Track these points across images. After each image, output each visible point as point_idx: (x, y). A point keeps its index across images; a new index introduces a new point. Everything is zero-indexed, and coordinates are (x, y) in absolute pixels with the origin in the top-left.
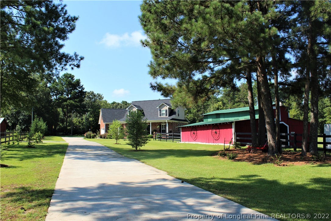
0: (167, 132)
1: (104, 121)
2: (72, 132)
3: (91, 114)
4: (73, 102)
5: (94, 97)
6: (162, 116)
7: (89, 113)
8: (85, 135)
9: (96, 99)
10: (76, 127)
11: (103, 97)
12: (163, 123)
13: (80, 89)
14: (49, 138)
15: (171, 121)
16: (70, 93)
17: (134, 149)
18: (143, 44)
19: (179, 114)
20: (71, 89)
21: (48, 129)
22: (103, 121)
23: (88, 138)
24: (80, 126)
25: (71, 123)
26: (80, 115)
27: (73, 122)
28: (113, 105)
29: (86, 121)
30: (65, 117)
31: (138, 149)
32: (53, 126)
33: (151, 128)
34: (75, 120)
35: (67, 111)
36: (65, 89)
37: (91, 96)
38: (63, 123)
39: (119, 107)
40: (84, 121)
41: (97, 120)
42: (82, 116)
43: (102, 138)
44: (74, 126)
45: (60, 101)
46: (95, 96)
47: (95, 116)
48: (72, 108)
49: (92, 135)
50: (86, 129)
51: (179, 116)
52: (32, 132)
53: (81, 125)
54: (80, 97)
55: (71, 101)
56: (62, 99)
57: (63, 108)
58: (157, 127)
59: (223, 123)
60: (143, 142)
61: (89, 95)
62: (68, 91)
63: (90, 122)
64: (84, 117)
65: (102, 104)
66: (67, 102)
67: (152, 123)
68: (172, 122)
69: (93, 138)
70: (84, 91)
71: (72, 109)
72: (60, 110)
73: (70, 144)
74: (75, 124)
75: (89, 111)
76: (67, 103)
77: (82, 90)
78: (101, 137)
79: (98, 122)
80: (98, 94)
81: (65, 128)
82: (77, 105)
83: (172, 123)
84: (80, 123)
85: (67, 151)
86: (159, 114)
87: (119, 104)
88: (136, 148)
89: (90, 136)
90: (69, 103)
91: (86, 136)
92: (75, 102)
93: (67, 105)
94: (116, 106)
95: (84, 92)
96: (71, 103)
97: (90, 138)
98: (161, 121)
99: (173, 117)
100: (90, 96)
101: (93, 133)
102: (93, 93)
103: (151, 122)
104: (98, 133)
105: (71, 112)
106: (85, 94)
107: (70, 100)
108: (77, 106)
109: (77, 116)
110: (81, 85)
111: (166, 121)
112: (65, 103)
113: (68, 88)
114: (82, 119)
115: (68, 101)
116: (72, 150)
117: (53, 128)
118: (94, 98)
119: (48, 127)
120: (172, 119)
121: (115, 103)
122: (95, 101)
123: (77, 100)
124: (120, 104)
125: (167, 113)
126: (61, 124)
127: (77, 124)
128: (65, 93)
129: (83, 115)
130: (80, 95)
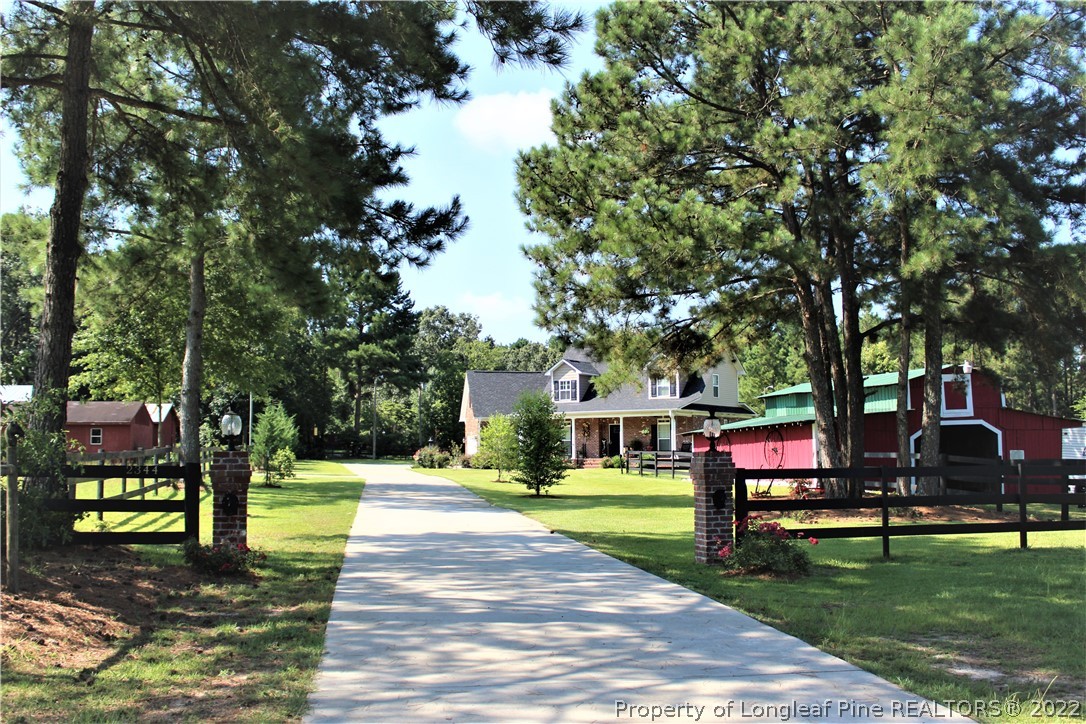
0: (674, 447)
1: (477, 412)
2: (374, 449)
3: (437, 386)
4: (379, 351)
5: (449, 326)
6: (658, 397)
7: (430, 384)
8: (416, 457)
9: (456, 331)
10: (389, 430)
11: (481, 326)
12: (663, 419)
13: (400, 307)
14: (306, 467)
15: (689, 413)
16: (369, 320)
17: (533, 491)
18: (526, 253)
19: (716, 389)
20: (371, 304)
21: (300, 438)
22: (472, 411)
23: (425, 467)
24: (401, 428)
25: (372, 418)
26: (401, 389)
27: (377, 414)
28: (516, 350)
29: (421, 412)
30: (353, 398)
31: (542, 492)
32: (316, 430)
33: (624, 436)
34: (386, 404)
35: (360, 377)
36: (351, 305)
37: (437, 323)
38: (344, 417)
39: (537, 357)
40: (415, 409)
41: (456, 408)
42: (409, 394)
43: (469, 467)
44: (381, 426)
45: (337, 345)
46: (451, 322)
47: (450, 393)
48: (375, 369)
49: (438, 456)
50: (420, 436)
51: (716, 394)
52: (260, 447)
53: (401, 423)
54: (401, 331)
55: (372, 347)
56: (343, 339)
57: (345, 371)
58: (643, 432)
59: (787, 424)
60: (554, 476)
61: (432, 318)
62: (362, 312)
63: (432, 416)
64: (415, 396)
65: (472, 355)
66: (357, 350)
67: (625, 419)
68: (690, 415)
69: (440, 466)
70: (414, 310)
71: (373, 372)
72: (334, 374)
73: (369, 481)
74: (384, 420)
75: (431, 377)
76: (359, 353)
77: (405, 309)
78: (466, 464)
79: (458, 417)
80: (462, 315)
81: (352, 433)
82: (391, 357)
83: (690, 420)
84: (400, 415)
85: (364, 495)
86: (650, 390)
87: (536, 348)
88: (538, 490)
89: (432, 462)
90: (366, 351)
91: (420, 459)
92: (386, 347)
93: (359, 361)
94: (529, 357)
95: (413, 316)
96: (372, 354)
97: (432, 467)
98: (652, 412)
99: (696, 398)
100: (434, 322)
101: (441, 451)
102: (444, 313)
103: (621, 417)
104: (454, 451)
105: (370, 382)
106: (415, 322)
107: (367, 343)
108: (392, 363)
109: (390, 395)
110: (404, 294)
111: (670, 414)
112: (351, 354)
113: (360, 304)
114: (408, 405)
115: (363, 346)
116: (377, 493)
117: (316, 434)
118: (448, 330)
119: (299, 431)
120: (692, 407)
121: (527, 342)
122: (451, 343)
123: (391, 342)
124: (540, 349)
125: (675, 388)
126: (337, 422)
127: (393, 418)
128: (351, 320)
129: (412, 391)
130: (400, 324)
